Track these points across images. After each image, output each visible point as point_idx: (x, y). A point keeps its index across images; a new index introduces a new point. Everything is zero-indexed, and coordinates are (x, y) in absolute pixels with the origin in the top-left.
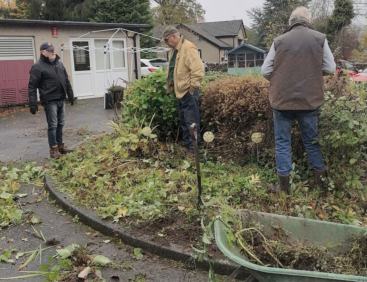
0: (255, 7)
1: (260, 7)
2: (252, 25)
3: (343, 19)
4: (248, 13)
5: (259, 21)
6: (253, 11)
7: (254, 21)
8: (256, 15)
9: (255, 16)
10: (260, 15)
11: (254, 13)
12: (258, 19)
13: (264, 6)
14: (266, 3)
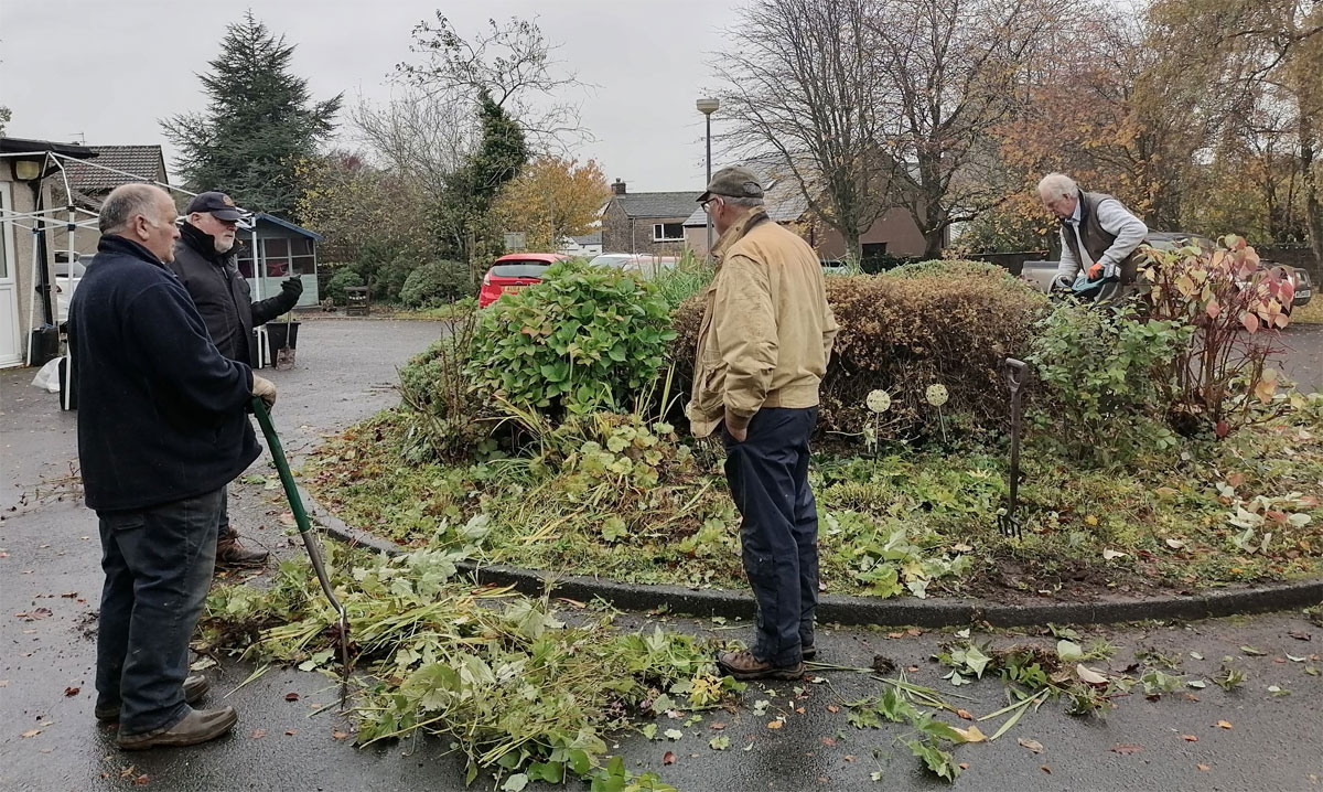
0: (186, 114)
1: (202, 116)
2: (180, 162)
3: (507, 162)
4: (166, 130)
5: (202, 151)
6: (181, 124)
7: (185, 151)
8: (192, 136)
9: (187, 138)
10: (201, 135)
11: (183, 131)
12: (196, 146)
13: (211, 112)
14: (216, 106)
